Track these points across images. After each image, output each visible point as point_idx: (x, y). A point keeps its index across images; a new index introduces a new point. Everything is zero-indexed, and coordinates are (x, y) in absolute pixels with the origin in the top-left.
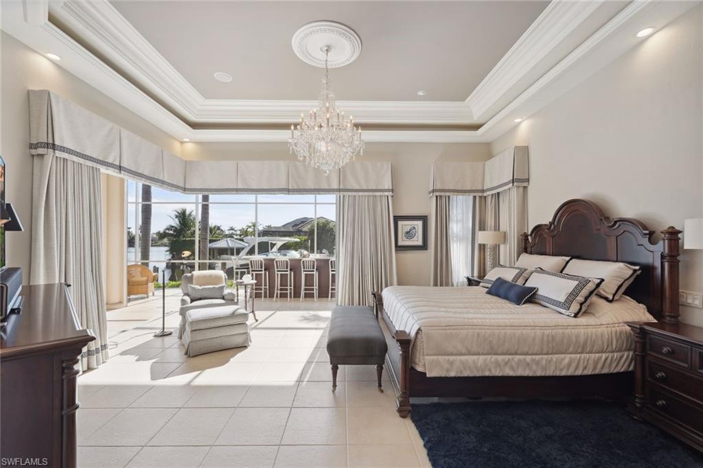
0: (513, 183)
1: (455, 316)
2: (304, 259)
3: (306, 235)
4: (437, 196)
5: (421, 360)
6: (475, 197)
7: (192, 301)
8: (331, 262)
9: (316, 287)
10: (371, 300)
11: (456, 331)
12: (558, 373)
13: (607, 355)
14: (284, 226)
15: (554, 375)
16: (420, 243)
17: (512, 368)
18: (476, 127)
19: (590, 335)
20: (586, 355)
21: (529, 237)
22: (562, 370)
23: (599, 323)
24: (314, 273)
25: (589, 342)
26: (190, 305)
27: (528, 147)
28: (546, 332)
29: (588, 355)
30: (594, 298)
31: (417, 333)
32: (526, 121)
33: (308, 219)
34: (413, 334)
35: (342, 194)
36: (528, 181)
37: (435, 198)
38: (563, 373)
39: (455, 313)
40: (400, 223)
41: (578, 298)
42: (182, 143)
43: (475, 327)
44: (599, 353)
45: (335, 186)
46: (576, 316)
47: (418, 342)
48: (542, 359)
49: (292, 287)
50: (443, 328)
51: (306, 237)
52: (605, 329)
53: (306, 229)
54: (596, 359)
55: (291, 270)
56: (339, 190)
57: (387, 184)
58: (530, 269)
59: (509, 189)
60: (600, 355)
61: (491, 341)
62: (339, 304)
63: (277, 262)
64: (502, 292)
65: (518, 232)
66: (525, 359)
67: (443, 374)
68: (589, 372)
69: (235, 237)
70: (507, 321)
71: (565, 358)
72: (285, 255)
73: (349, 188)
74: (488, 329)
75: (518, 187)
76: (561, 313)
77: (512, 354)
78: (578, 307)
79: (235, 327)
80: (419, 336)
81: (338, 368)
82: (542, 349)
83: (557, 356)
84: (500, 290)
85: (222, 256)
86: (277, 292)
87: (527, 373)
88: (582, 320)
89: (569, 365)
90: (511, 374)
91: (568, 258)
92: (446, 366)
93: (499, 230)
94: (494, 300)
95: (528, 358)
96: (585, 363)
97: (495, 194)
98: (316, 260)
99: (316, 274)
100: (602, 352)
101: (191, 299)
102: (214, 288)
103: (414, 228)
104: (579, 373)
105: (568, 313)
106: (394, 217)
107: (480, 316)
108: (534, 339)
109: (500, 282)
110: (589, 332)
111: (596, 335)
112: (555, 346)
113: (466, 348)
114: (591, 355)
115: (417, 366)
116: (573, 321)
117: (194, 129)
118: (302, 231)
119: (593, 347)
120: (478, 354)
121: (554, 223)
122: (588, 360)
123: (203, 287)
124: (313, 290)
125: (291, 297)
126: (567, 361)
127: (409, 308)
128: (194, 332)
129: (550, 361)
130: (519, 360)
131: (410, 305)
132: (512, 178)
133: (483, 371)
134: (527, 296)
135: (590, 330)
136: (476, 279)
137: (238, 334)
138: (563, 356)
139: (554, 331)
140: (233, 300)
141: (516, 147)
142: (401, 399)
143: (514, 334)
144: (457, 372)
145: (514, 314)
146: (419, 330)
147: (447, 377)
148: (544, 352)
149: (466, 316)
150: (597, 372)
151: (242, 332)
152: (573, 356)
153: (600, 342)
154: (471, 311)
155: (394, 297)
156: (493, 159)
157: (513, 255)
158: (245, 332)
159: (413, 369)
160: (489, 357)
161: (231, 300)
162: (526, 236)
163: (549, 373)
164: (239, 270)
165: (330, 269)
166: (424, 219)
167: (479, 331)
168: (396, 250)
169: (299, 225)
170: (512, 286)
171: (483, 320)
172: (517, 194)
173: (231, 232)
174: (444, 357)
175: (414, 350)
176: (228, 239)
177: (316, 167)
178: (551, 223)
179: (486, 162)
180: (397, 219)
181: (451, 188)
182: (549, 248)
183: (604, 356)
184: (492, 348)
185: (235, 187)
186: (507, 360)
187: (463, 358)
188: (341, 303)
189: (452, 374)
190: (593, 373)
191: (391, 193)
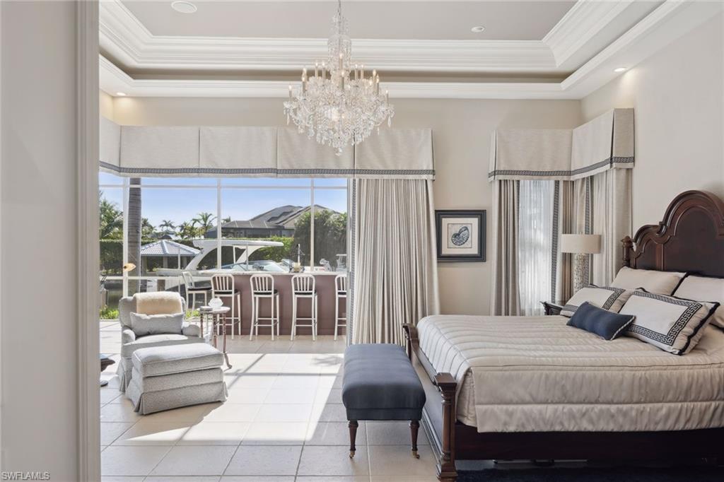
0: (611, 163)
1: (518, 353)
2: (296, 275)
3: (291, 236)
4: (500, 181)
5: (470, 411)
6: (557, 183)
7: (138, 337)
8: (339, 279)
9: (314, 319)
10: (402, 338)
11: (516, 372)
12: (652, 428)
13: (717, 403)
14: (252, 220)
15: (647, 429)
16: (474, 250)
17: (591, 421)
18: (561, 77)
19: (695, 378)
20: (689, 404)
21: (634, 244)
22: (657, 423)
23: (709, 362)
24: (312, 296)
25: (694, 386)
26: (135, 342)
27: (633, 110)
28: (638, 374)
29: (692, 403)
30: (708, 329)
31: (466, 375)
32: (630, 71)
33: (294, 207)
34: (460, 377)
35: (357, 177)
36: (634, 161)
37: (497, 184)
38: (659, 428)
39: (518, 350)
40: (446, 221)
41: (685, 329)
42: (114, 98)
43: (542, 367)
44: (707, 400)
45: (347, 165)
46: (681, 353)
47: (467, 387)
48: (632, 409)
49: (278, 319)
50: (501, 368)
51: (291, 239)
52: (717, 370)
53: (291, 224)
54: (703, 408)
55: (275, 292)
56: (353, 172)
57: (426, 164)
58: (628, 290)
59: (607, 171)
60: (708, 403)
61: (563, 386)
62: (354, 343)
63: (254, 278)
64: (587, 323)
65: (618, 236)
66: (608, 409)
67: (499, 429)
68: (692, 426)
69: (173, 237)
70: (587, 359)
71: (662, 408)
72: (261, 268)
73: (369, 168)
74: (561, 370)
75: (619, 169)
76: (664, 351)
77: (591, 403)
78: (685, 341)
79: (204, 373)
80: (468, 379)
81: (357, 425)
82: (632, 396)
83: (651, 405)
84: (586, 320)
85: (155, 269)
86: (254, 325)
87: (611, 427)
88: (689, 359)
89: (668, 416)
90: (590, 428)
91: (682, 275)
92: (503, 417)
93: (592, 233)
94: (576, 334)
95: (613, 408)
96: (688, 415)
97: (587, 178)
98: (315, 276)
99: (314, 297)
100: (711, 399)
101: (136, 334)
102: (167, 317)
103: (466, 229)
104: (679, 427)
105: (671, 349)
106: (436, 211)
107: (551, 353)
108: (621, 383)
109: (587, 307)
110: (696, 374)
111: (704, 377)
112: (649, 392)
113: (531, 395)
114: (696, 403)
115: (465, 419)
116: (676, 359)
117: (134, 78)
118: (284, 229)
119: (700, 393)
120: (546, 402)
121: (665, 224)
122: (692, 410)
123: (152, 316)
124: (310, 322)
125: (275, 334)
126: (664, 411)
127: (456, 344)
128: (149, 380)
129: (642, 412)
130: (601, 411)
131: (456, 340)
132: (610, 156)
133: (552, 425)
134: (622, 328)
135: (695, 372)
136: (557, 304)
137: (209, 384)
138: (660, 405)
139: (648, 372)
140: (197, 336)
141: (616, 110)
142: (443, 463)
143: (595, 377)
144: (518, 426)
145: (601, 351)
146: (469, 371)
147: (505, 433)
148: (635, 400)
149: (533, 353)
150: (704, 425)
151: (214, 380)
152: (673, 405)
153: (709, 386)
154: (541, 347)
155: (435, 330)
156: (585, 125)
157: (610, 269)
158: (218, 380)
159: (460, 423)
160: (560, 407)
161: (195, 336)
162: (628, 242)
163: (641, 427)
164: (194, 292)
165: (337, 291)
166: (481, 215)
167: (548, 372)
168: (438, 262)
169: (277, 218)
170: (601, 313)
171: (555, 359)
172: (617, 179)
173: (165, 228)
174: (500, 406)
175: (462, 399)
176: (164, 241)
177: (323, 143)
178: (662, 224)
179: (575, 130)
180: (440, 214)
181: (522, 168)
182: (659, 261)
183: (713, 404)
184: (565, 395)
185: (195, 166)
186: (584, 411)
187: (527, 407)
188: (357, 342)
189: (512, 429)
190: (699, 427)
191: (431, 176)
